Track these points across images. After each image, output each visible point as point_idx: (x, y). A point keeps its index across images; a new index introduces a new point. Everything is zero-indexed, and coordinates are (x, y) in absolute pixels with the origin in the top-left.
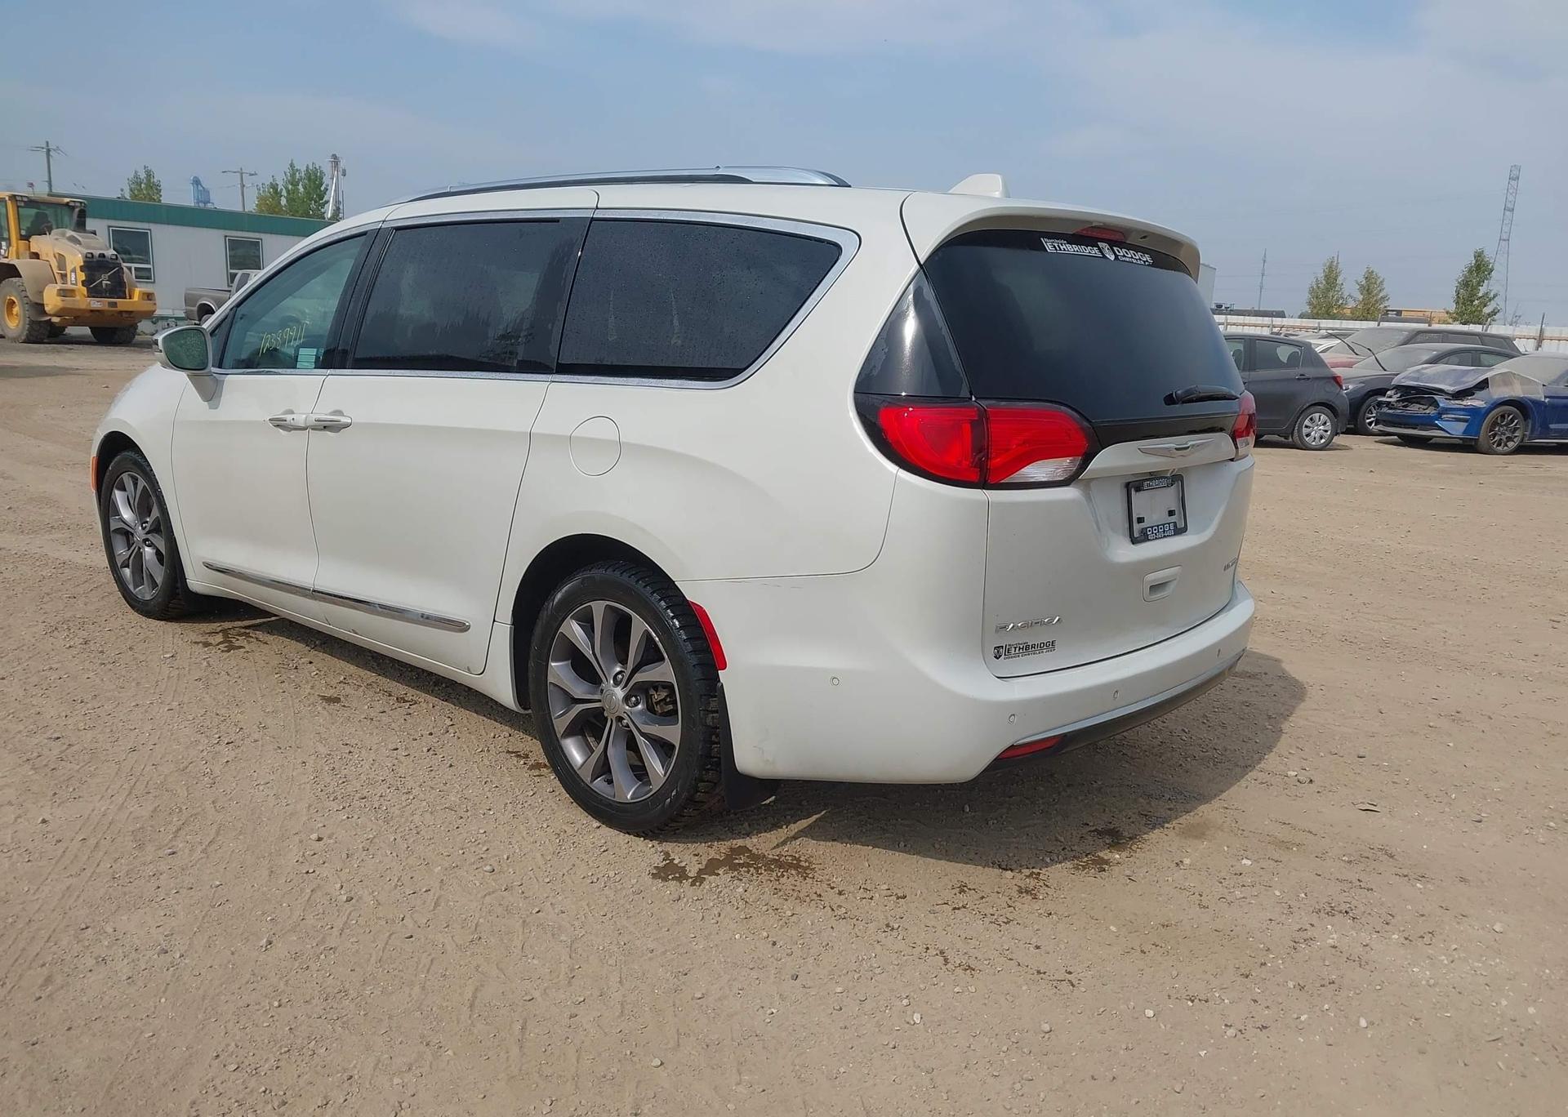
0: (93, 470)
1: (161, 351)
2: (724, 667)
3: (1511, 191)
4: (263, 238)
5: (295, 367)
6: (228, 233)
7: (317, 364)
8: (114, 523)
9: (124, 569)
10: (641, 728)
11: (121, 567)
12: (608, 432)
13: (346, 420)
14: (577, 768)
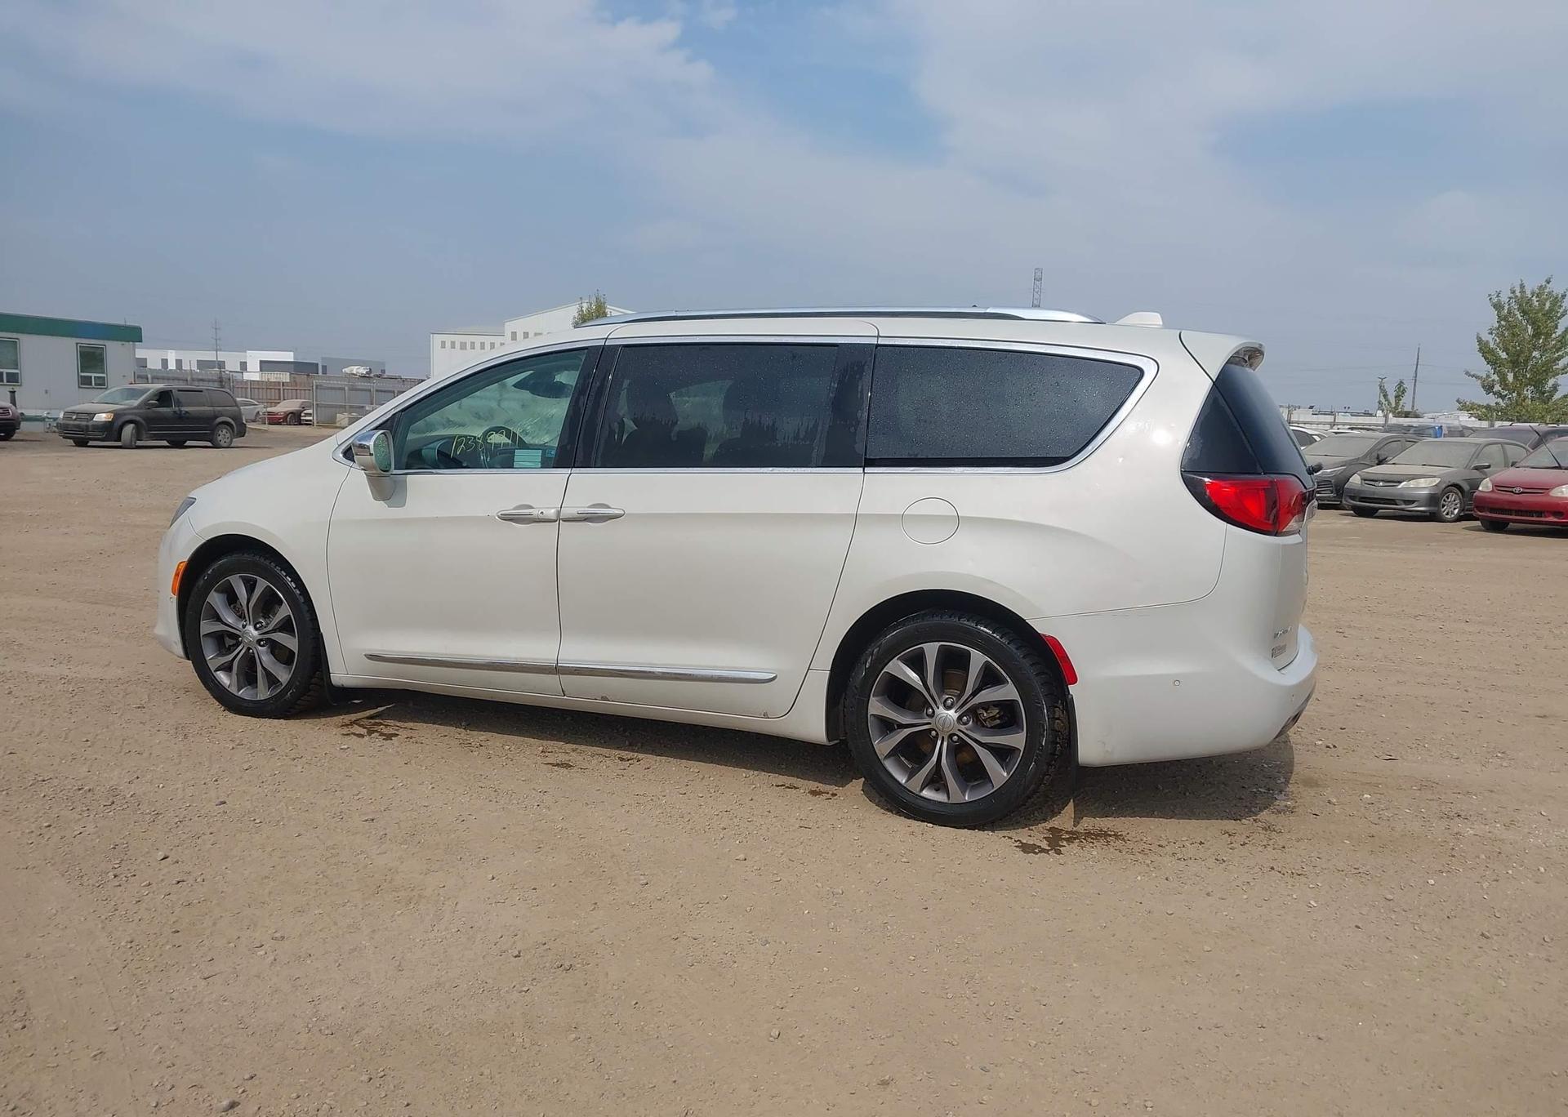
0: (177, 575)
1: (371, 455)
2: (1074, 680)
3: (1036, 290)
4: (106, 344)
5: (512, 467)
6: (78, 340)
7: (546, 463)
8: (207, 627)
9: (218, 672)
10: (981, 740)
11: (216, 671)
12: (944, 510)
13: (617, 512)
14: (904, 781)
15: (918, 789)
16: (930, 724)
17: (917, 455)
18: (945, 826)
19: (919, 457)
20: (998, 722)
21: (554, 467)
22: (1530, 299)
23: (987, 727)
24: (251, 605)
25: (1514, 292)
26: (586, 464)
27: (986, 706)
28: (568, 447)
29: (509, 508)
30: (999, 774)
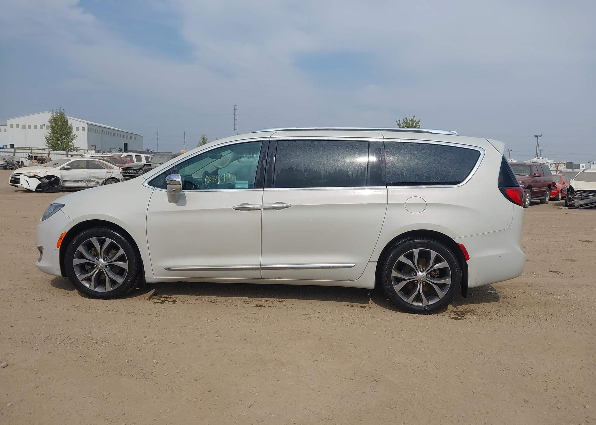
0: (61, 238)
2: (468, 259)
7: (250, 187)
8: (77, 261)
9: (83, 281)
10: (434, 282)
11: (82, 280)
12: (420, 201)
13: (288, 205)
14: (406, 300)
15: (411, 302)
16: (415, 278)
17: (406, 181)
18: (421, 314)
19: (406, 182)
20: (438, 275)
21: (254, 188)
22: (409, 123)
23: (434, 278)
24: (103, 250)
25: (404, 120)
26: (269, 187)
27: (435, 271)
28: (261, 180)
29: (238, 204)
30: (442, 294)
